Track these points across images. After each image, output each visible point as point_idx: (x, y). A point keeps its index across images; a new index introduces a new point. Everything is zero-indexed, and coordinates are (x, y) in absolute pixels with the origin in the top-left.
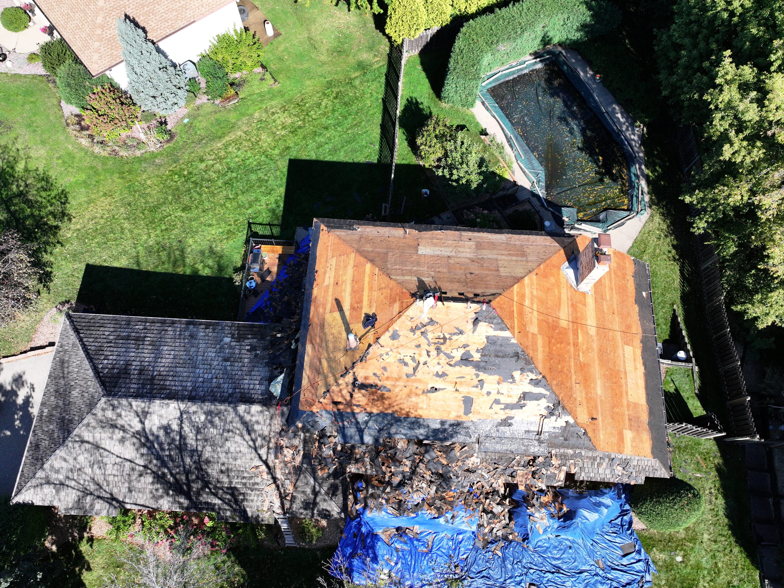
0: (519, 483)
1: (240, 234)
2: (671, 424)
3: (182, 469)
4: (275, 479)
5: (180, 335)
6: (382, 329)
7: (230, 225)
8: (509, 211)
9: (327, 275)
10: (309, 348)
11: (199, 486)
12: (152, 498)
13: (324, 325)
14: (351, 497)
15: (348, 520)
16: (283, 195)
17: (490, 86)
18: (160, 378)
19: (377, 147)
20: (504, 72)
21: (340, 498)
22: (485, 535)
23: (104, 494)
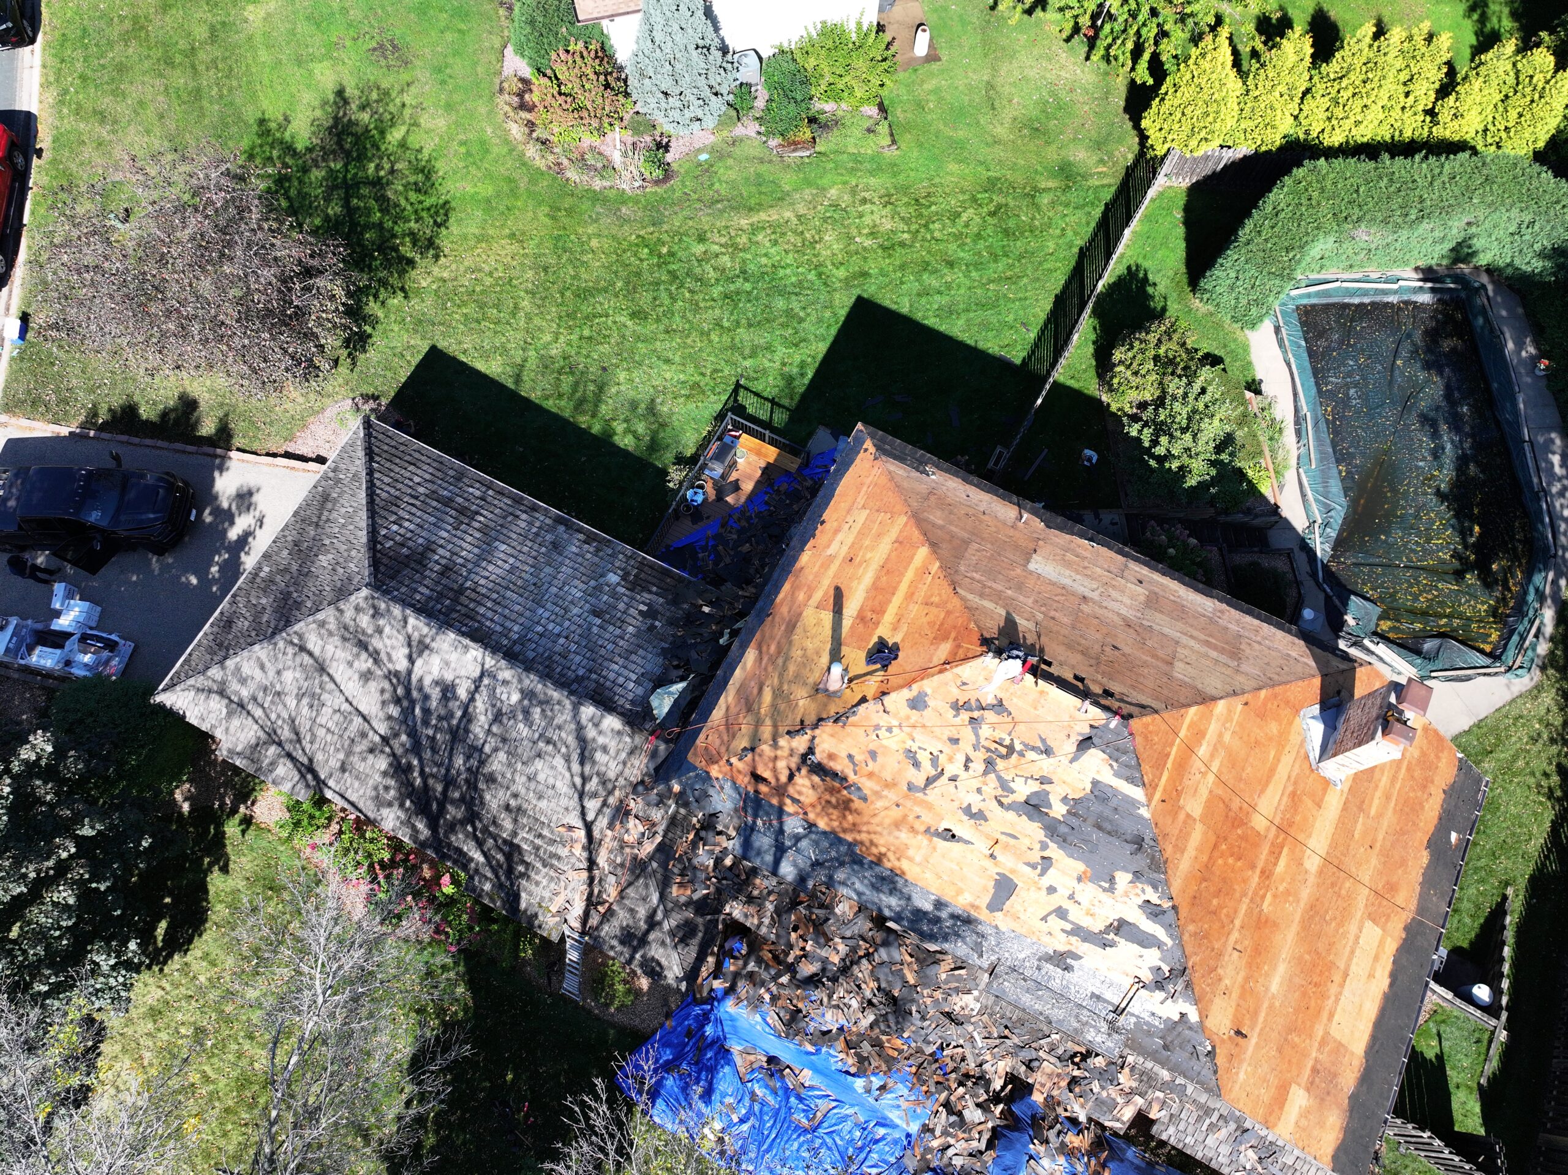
0: (1037, 1086)
1: (713, 398)
2: (1399, 1121)
3: (443, 771)
4: (592, 864)
5: (537, 534)
6: (899, 680)
7: (703, 375)
8: (1241, 559)
9: (840, 537)
10: (750, 656)
11: (459, 816)
12: (372, 798)
13: (794, 626)
14: (711, 960)
15: (689, 1000)
16: (820, 357)
17: (1305, 301)
18: (473, 595)
19: (1033, 335)
20: (1345, 285)
21: (691, 952)
22: (928, 1150)
23: (299, 754)
